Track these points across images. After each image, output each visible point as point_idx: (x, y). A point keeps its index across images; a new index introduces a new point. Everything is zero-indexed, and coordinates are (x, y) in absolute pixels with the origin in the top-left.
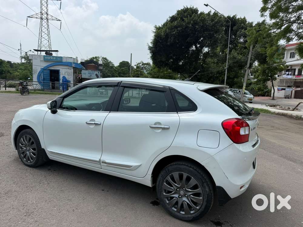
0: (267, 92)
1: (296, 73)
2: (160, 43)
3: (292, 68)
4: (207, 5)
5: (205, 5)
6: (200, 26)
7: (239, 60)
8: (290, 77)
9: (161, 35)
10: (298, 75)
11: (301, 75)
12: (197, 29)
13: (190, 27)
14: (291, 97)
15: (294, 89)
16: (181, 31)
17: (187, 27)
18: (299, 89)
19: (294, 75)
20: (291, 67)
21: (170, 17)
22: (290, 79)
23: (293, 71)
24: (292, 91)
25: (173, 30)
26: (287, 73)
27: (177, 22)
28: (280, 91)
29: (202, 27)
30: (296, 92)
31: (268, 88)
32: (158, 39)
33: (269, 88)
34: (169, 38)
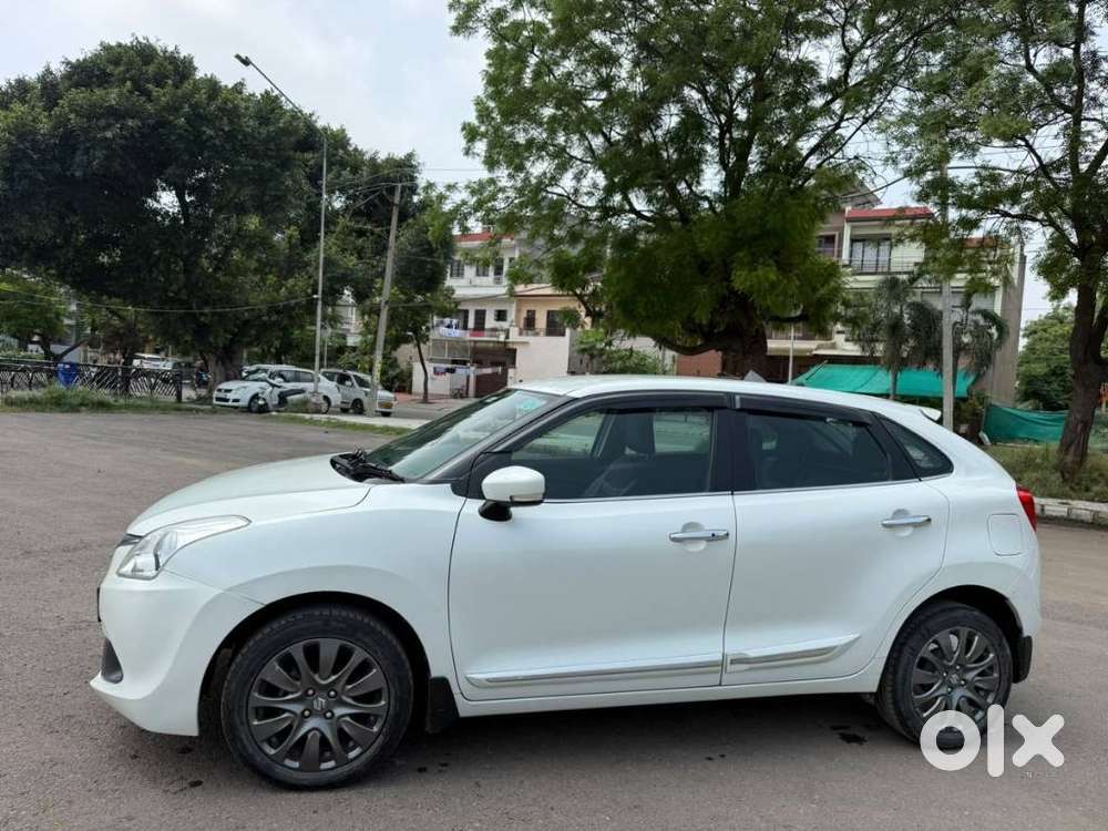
0: (396, 377)
1: (471, 324)
2: (32, 162)
3: (460, 307)
4: (246, 62)
5: (238, 57)
6: (221, 133)
7: (349, 272)
8: (457, 333)
9: (35, 132)
10: (475, 329)
11: (483, 329)
12: (207, 140)
13: (180, 128)
14: (467, 393)
15: (472, 371)
16: (137, 135)
17: (162, 123)
18: (488, 371)
19: (465, 327)
20: (456, 306)
21: (68, 63)
22: (458, 341)
23: (462, 315)
24: (468, 377)
25: (102, 122)
26: (447, 320)
27: (120, 95)
28: (439, 377)
29: (230, 136)
30: (479, 379)
31: (398, 367)
32: (21, 146)
33: (403, 366)
34: (79, 152)
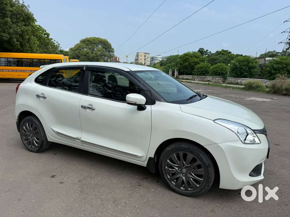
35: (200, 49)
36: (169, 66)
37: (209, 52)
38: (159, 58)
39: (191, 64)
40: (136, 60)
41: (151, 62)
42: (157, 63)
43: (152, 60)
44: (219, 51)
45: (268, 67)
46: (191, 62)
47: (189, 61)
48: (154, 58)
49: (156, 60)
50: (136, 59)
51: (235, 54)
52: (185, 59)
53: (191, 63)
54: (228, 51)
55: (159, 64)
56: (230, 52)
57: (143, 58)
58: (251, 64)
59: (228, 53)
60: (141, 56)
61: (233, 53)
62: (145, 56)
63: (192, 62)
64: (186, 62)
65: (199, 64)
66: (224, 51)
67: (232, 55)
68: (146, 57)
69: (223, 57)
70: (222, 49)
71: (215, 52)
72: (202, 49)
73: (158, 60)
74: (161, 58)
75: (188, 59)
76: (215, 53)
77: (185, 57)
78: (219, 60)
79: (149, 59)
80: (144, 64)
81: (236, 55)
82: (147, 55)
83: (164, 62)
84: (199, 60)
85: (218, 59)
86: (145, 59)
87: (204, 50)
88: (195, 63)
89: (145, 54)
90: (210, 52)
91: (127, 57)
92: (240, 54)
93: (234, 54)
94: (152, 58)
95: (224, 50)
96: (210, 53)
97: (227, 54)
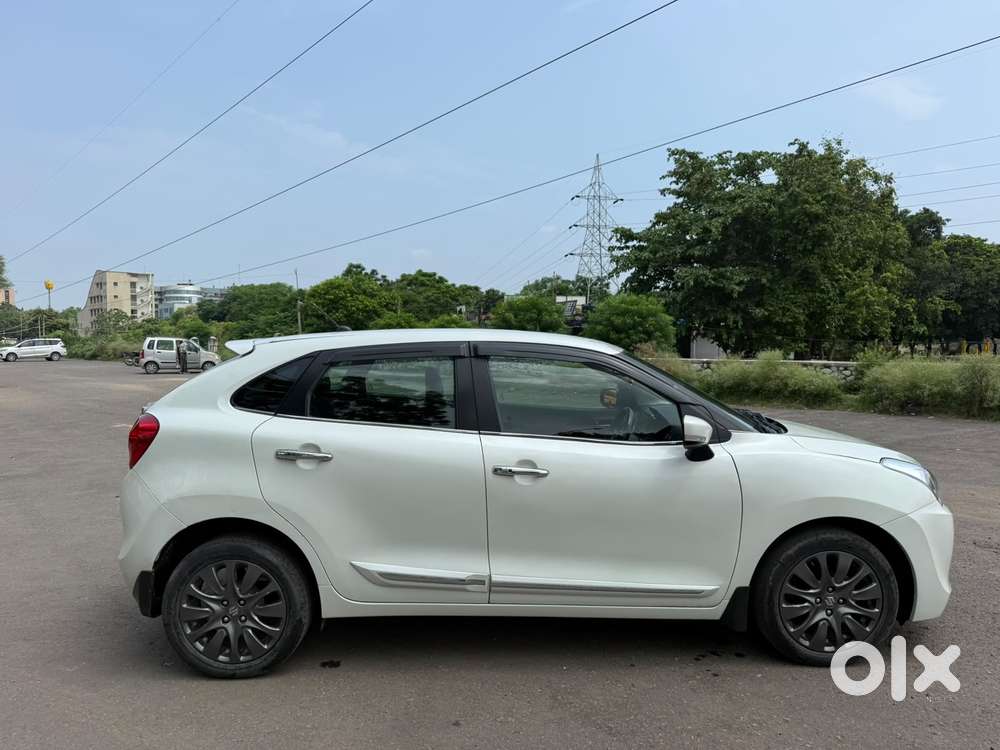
35: (351, 266)
36: (271, 324)
37: (379, 276)
38: (188, 292)
39: (355, 315)
40: (91, 298)
41: (156, 306)
42: (189, 311)
43: (161, 300)
44: (410, 275)
45: (600, 323)
46: (354, 308)
47: (346, 307)
48: (170, 292)
49: (177, 298)
50: (95, 294)
51: (457, 286)
52: (330, 300)
53: (353, 313)
54: (435, 274)
55: (194, 315)
56: (442, 280)
57: (124, 291)
58: (547, 317)
59: (438, 282)
60: (115, 284)
61: (450, 283)
62: (133, 285)
63: (358, 309)
64: (337, 310)
65: (379, 316)
66: (425, 275)
67: (448, 287)
68: (138, 290)
69: (425, 295)
70: (418, 269)
71: (399, 278)
72: (358, 266)
73: (183, 298)
74: (197, 293)
75: (343, 298)
76: (398, 281)
77: (331, 292)
78: (419, 303)
79: (151, 297)
80: (129, 314)
81: (461, 286)
82: (141, 284)
83: (216, 306)
84: (380, 304)
85: (414, 301)
86: (134, 298)
87: (364, 269)
88: (367, 312)
89: (134, 279)
90: (384, 277)
91: (48, 287)
92: (473, 285)
93: (454, 285)
94: (160, 293)
95: (424, 271)
96: (385, 281)
97: (437, 285)
